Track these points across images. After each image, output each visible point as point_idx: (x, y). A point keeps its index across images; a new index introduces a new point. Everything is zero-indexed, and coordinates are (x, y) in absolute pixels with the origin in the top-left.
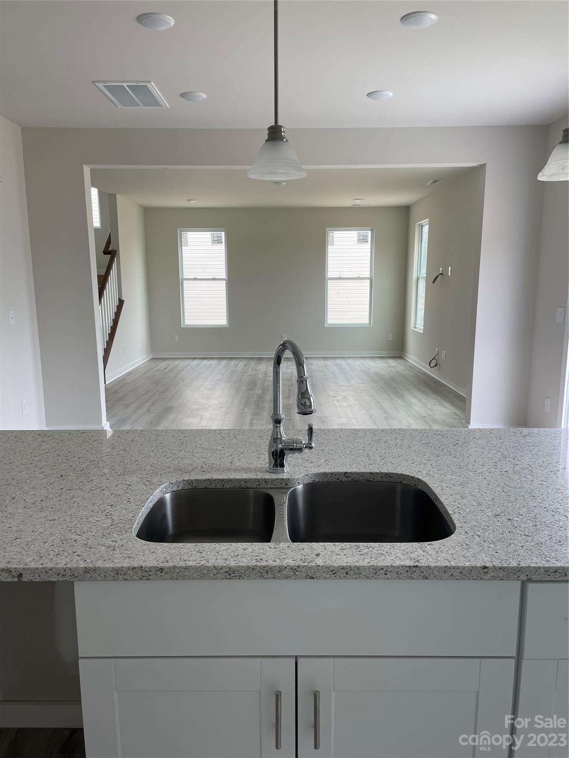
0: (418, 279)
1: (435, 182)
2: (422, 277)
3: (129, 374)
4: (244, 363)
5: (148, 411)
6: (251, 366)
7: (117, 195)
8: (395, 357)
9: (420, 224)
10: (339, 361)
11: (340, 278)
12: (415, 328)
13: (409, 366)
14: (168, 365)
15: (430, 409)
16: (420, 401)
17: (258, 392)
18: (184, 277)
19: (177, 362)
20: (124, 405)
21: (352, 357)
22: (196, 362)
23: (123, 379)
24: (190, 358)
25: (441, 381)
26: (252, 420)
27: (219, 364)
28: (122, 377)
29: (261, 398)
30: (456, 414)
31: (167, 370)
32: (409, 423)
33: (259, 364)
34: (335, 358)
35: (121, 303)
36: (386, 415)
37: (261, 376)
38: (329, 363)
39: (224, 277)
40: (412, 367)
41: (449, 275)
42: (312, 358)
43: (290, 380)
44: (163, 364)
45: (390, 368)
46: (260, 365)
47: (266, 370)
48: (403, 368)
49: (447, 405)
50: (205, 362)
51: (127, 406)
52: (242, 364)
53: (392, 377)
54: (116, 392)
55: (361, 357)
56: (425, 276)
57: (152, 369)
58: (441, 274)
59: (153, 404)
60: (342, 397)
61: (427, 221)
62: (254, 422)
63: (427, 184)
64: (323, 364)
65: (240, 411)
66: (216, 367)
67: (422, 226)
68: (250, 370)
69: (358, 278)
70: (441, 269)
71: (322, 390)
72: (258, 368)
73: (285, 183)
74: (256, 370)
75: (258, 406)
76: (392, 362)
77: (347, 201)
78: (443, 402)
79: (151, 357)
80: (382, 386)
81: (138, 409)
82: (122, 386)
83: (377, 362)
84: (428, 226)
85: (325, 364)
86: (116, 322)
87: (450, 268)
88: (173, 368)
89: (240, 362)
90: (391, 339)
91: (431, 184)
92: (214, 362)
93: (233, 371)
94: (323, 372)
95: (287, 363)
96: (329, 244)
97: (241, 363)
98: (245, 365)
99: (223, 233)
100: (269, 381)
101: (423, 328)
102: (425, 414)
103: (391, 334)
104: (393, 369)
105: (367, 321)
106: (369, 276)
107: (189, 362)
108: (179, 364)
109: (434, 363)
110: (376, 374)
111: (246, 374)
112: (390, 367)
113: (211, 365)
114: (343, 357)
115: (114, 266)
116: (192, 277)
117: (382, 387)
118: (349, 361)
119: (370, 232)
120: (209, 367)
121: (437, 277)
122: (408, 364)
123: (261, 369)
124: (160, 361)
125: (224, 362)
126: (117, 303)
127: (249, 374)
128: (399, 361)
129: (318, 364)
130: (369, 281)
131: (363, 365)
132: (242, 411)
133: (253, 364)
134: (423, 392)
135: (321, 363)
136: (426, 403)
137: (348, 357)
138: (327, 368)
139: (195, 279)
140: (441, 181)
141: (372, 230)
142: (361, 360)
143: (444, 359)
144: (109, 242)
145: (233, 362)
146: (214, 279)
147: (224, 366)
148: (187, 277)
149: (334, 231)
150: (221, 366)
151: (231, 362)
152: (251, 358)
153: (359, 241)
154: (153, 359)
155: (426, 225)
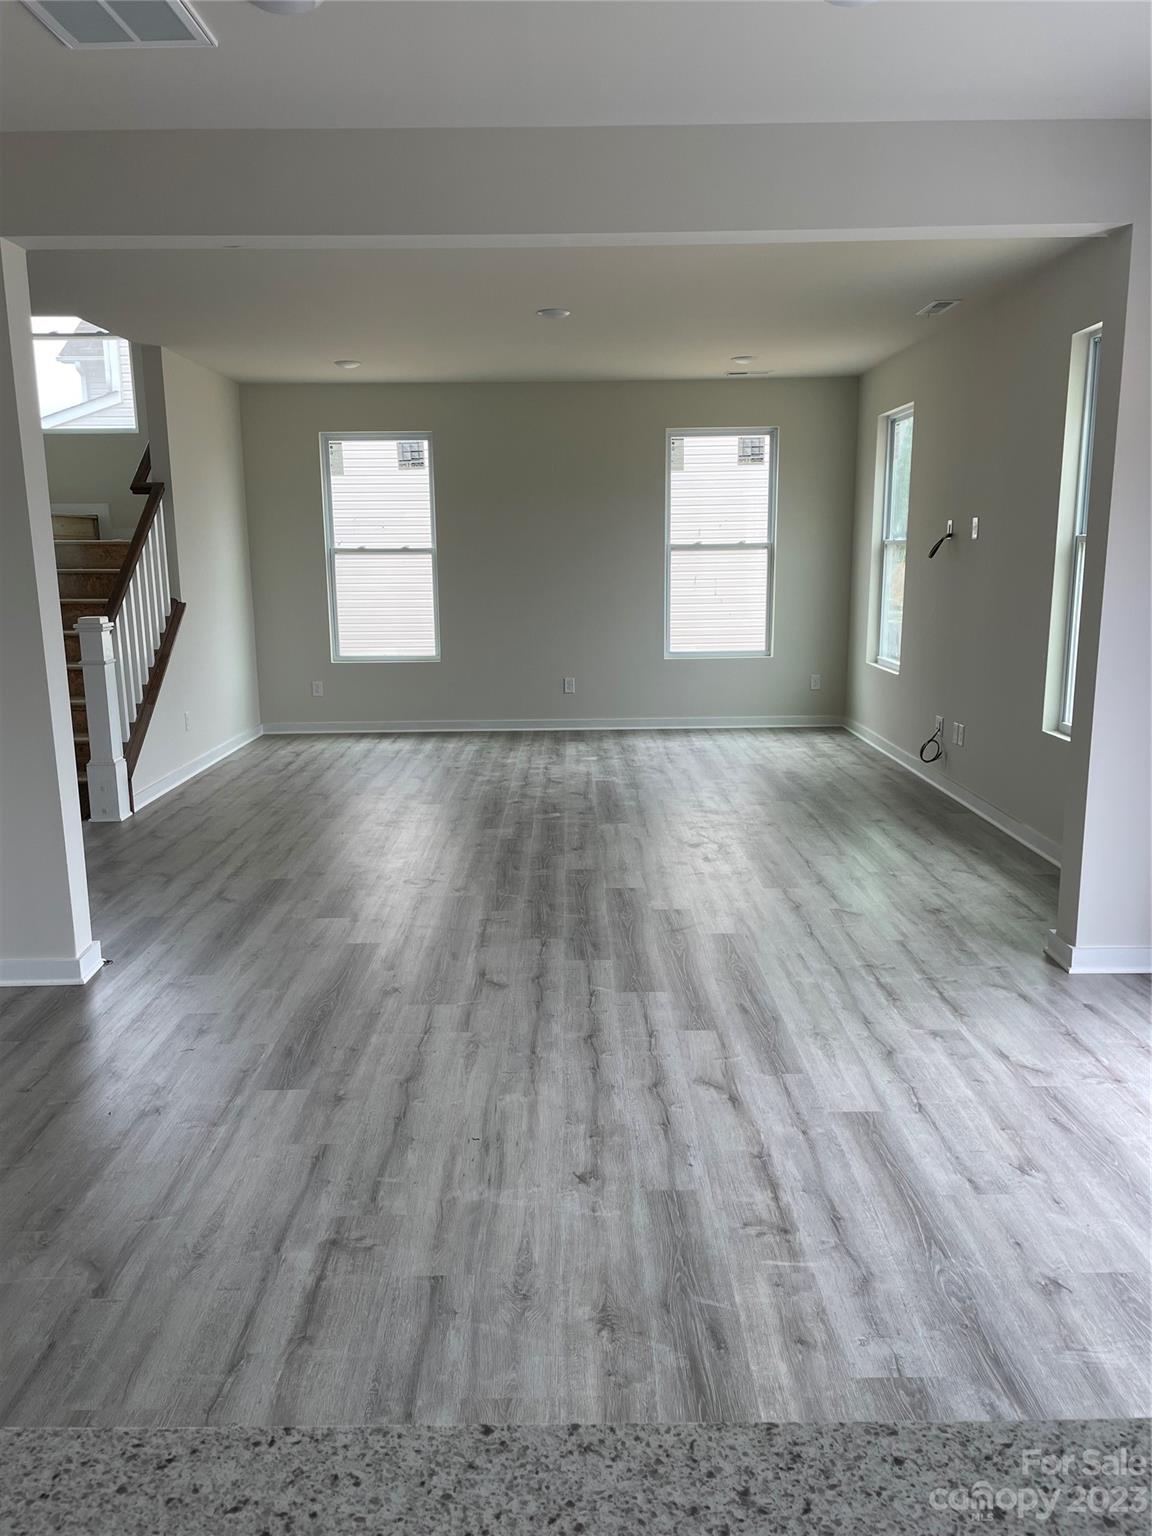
0: (883, 547)
1: (940, 305)
2: (895, 543)
3: (198, 782)
4: (474, 748)
5: (220, 895)
6: (493, 755)
7: (162, 348)
8: (827, 728)
9: (888, 417)
10: (700, 742)
11: (698, 547)
12: (876, 662)
13: (864, 754)
14: (298, 755)
15: (944, 885)
16: (915, 858)
17: (506, 831)
18: (336, 546)
19: (320, 746)
20: (163, 874)
21: (727, 730)
22: (364, 745)
23: (180, 794)
24: (350, 735)
25: (952, 796)
26: (486, 922)
27: (416, 752)
28: (181, 790)
29: (512, 848)
30: (1017, 901)
31: (293, 767)
32: (903, 934)
33: (511, 750)
34: (687, 732)
35: (177, 609)
36: (835, 906)
37: (514, 784)
38: (676, 745)
39: (429, 545)
40: (872, 757)
41: (975, 536)
42: (634, 732)
43: (585, 795)
44: (285, 752)
45: (818, 759)
46: (512, 754)
47: (526, 765)
48: (851, 758)
49: (985, 869)
50: (386, 746)
51: (169, 879)
52: (470, 749)
53: (829, 784)
54: (153, 835)
55: (748, 730)
56: (905, 539)
57: (256, 766)
58: (950, 535)
59: (236, 874)
60: (715, 846)
61: (909, 408)
62: (492, 930)
63: (918, 314)
64: (661, 750)
65: (457, 894)
66: (408, 760)
67: (893, 422)
68: (489, 766)
69: (742, 546)
70: (950, 522)
71: (664, 825)
72: (509, 761)
73: (568, 313)
74: (504, 765)
75: (505, 875)
76: (823, 743)
77: (714, 364)
78: (972, 860)
79: (262, 733)
80: (810, 810)
81: (196, 886)
82: (173, 816)
83: (787, 742)
84: (912, 418)
85: (665, 748)
86: (162, 657)
87: (975, 520)
88: (307, 764)
89: (466, 745)
90: (818, 687)
91: (929, 312)
92: (405, 745)
93: (449, 769)
94: (662, 772)
95: (577, 748)
96: (672, 465)
97: (468, 748)
98: (479, 753)
99: (426, 443)
100: (534, 798)
101: (898, 663)
102: (937, 902)
103: (818, 676)
104: (829, 763)
105: (762, 647)
106: (765, 540)
107: (349, 744)
108: (322, 753)
109: (934, 750)
110: (792, 776)
111: (480, 779)
112: (819, 756)
113: (398, 752)
114: (705, 730)
115: (158, 521)
116: (356, 546)
117: (811, 816)
118: (724, 741)
119: (767, 438)
120: (393, 759)
121: (942, 541)
122: (863, 748)
123: (514, 764)
124: (281, 743)
125: (429, 746)
126: (166, 610)
127: (487, 778)
128: (839, 739)
129: (648, 748)
130: (766, 551)
131: (757, 752)
132: (462, 893)
133: (496, 749)
134: (915, 829)
135: (657, 745)
136: (931, 864)
137: (719, 730)
138: (671, 761)
139: (362, 551)
140: (955, 303)
141: (772, 434)
142: (749, 738)
143: (960, 743)
144: (146, 465)
145: (451, 746)
146: (405, 550)
147: (429, 757)
148: (343, 546)
149: (683, 435)
150: (420, 756)
151: (445, 745)
152: (493, 735)
153: (743, 458)
154: (266, 738)
155: (906, 417)
